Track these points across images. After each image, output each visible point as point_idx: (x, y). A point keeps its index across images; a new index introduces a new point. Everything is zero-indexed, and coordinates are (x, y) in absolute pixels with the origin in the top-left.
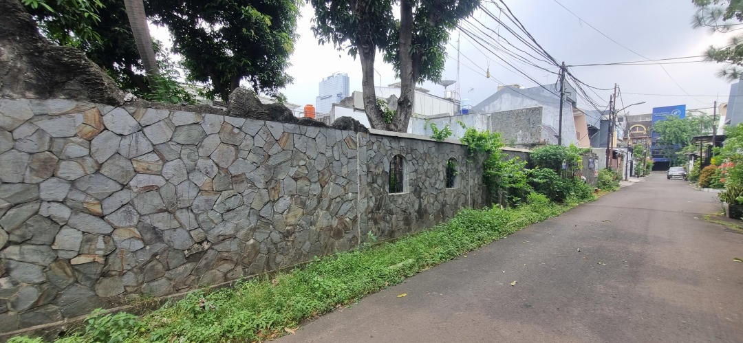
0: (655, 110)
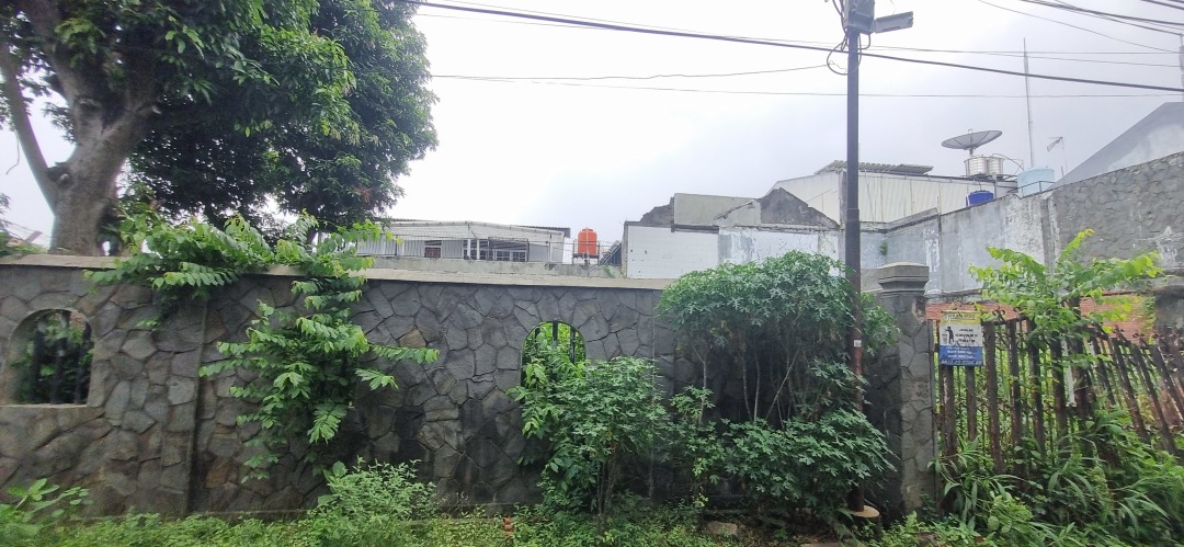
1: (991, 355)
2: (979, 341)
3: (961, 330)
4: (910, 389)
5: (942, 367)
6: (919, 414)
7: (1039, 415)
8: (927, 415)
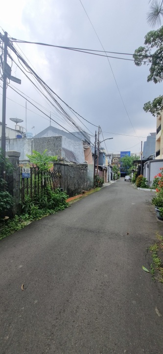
0: (122, 152)
1: (31, 175)
2: (30, 172)
3: (26, 169)
4: (15, 184)
5: (22, 178)
6: (17, 190)
7: (38, 188)
8: (19, 191)
